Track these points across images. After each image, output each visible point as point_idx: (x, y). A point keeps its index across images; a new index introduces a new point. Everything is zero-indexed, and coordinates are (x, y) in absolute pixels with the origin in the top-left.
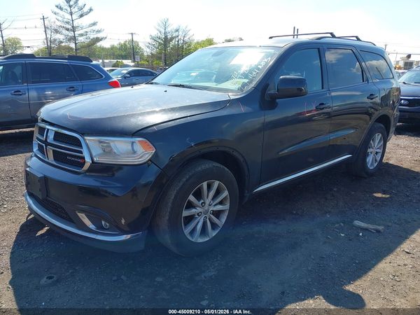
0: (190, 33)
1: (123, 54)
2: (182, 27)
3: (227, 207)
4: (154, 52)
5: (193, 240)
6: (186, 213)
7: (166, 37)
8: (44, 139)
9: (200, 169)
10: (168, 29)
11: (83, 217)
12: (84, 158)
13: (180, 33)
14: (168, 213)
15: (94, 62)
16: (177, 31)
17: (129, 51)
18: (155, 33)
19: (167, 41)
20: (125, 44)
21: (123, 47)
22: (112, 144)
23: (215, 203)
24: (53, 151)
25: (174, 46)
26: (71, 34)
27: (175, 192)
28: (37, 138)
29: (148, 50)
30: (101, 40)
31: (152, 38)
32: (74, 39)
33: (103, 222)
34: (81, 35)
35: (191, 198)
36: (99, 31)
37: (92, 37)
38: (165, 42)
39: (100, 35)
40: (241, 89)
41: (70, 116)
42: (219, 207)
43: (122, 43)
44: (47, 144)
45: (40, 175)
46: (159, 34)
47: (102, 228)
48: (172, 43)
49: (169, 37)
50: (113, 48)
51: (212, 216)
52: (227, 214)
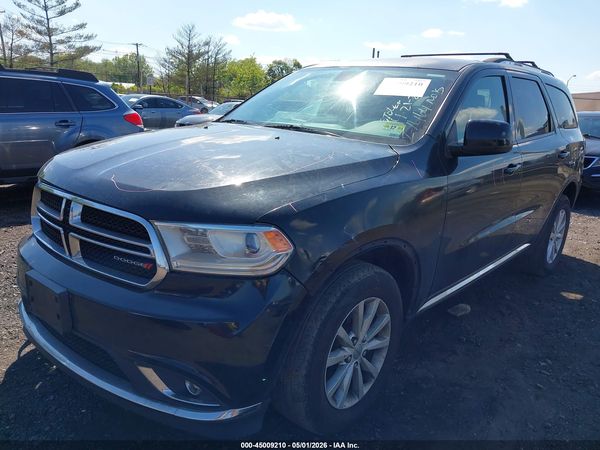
0: (227, 49)
1: (121, 73)
2: (215, 39)
3: (386, 341)
4: (173, 72)
5: (338, 407)
6: (331, 361)
7: (190, 52)
8: (61, 218)
9: (356, 279)
10: (194, 41)
11: (149, 373)
12: (153, 261)
13: (212, 47)
14: (306, 364)
15: (101, 83)
16: (207, 44)
17: (132, 70)
18: (174, 45)
19: (191, 58)
20: (124, 59)
21: (121, 63)
22: (210, 236)
23: (370, 338)
24: (81, 241)
25: (202, 66)
26: (46, 39)
27: (319, 324)
28: (39, 210)
29: (163, 70)
30: (92, 50)
31: (170, 52)
32: (50, 46)
33: (188, 385)
34: (61, 42)
35: (341, 332)
36: (89, 38)
37: (78, 45)
38: (188, 59)
39: (90, 44)
40: (406, 138)
41: (119, 185)
42: (375, 344)
43: (121, 57)
44: (68, 228)
45: (58, 290)
46: (180, 47)
47: (186, 394)
48: (200, 61)
49: (194, 52)
50: (106, 63)
51: (365, 359)
52: (384, 354)
